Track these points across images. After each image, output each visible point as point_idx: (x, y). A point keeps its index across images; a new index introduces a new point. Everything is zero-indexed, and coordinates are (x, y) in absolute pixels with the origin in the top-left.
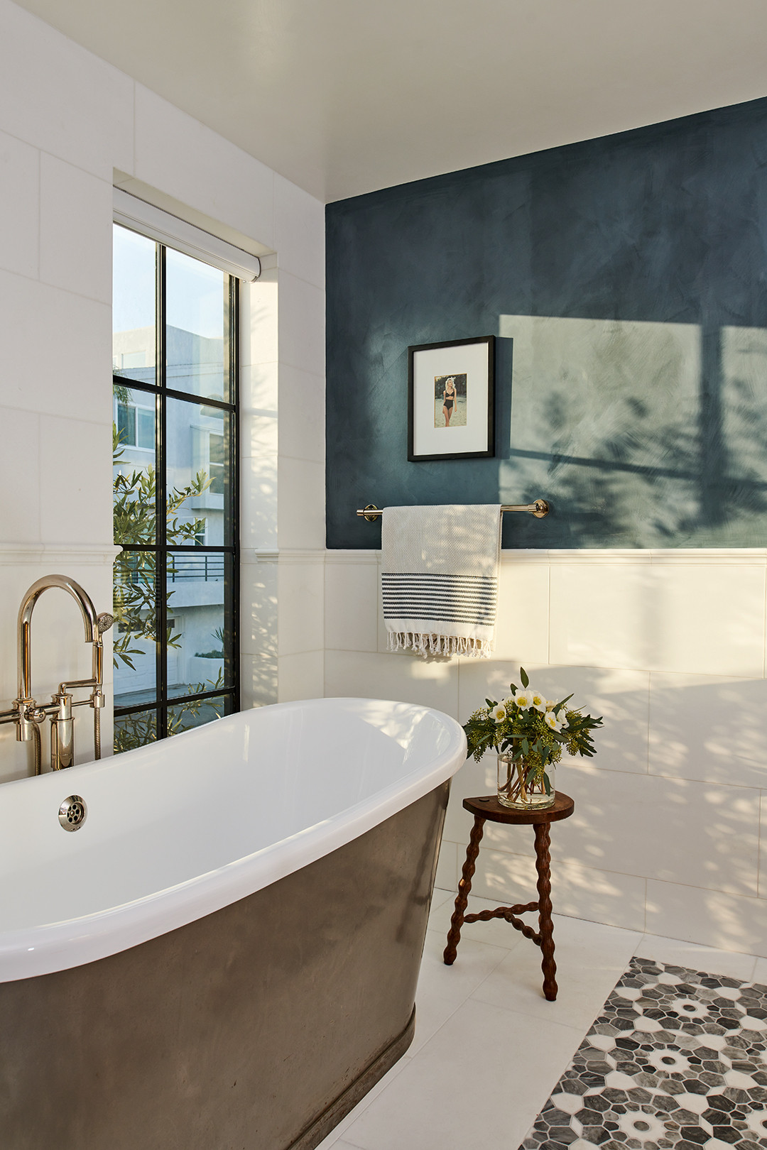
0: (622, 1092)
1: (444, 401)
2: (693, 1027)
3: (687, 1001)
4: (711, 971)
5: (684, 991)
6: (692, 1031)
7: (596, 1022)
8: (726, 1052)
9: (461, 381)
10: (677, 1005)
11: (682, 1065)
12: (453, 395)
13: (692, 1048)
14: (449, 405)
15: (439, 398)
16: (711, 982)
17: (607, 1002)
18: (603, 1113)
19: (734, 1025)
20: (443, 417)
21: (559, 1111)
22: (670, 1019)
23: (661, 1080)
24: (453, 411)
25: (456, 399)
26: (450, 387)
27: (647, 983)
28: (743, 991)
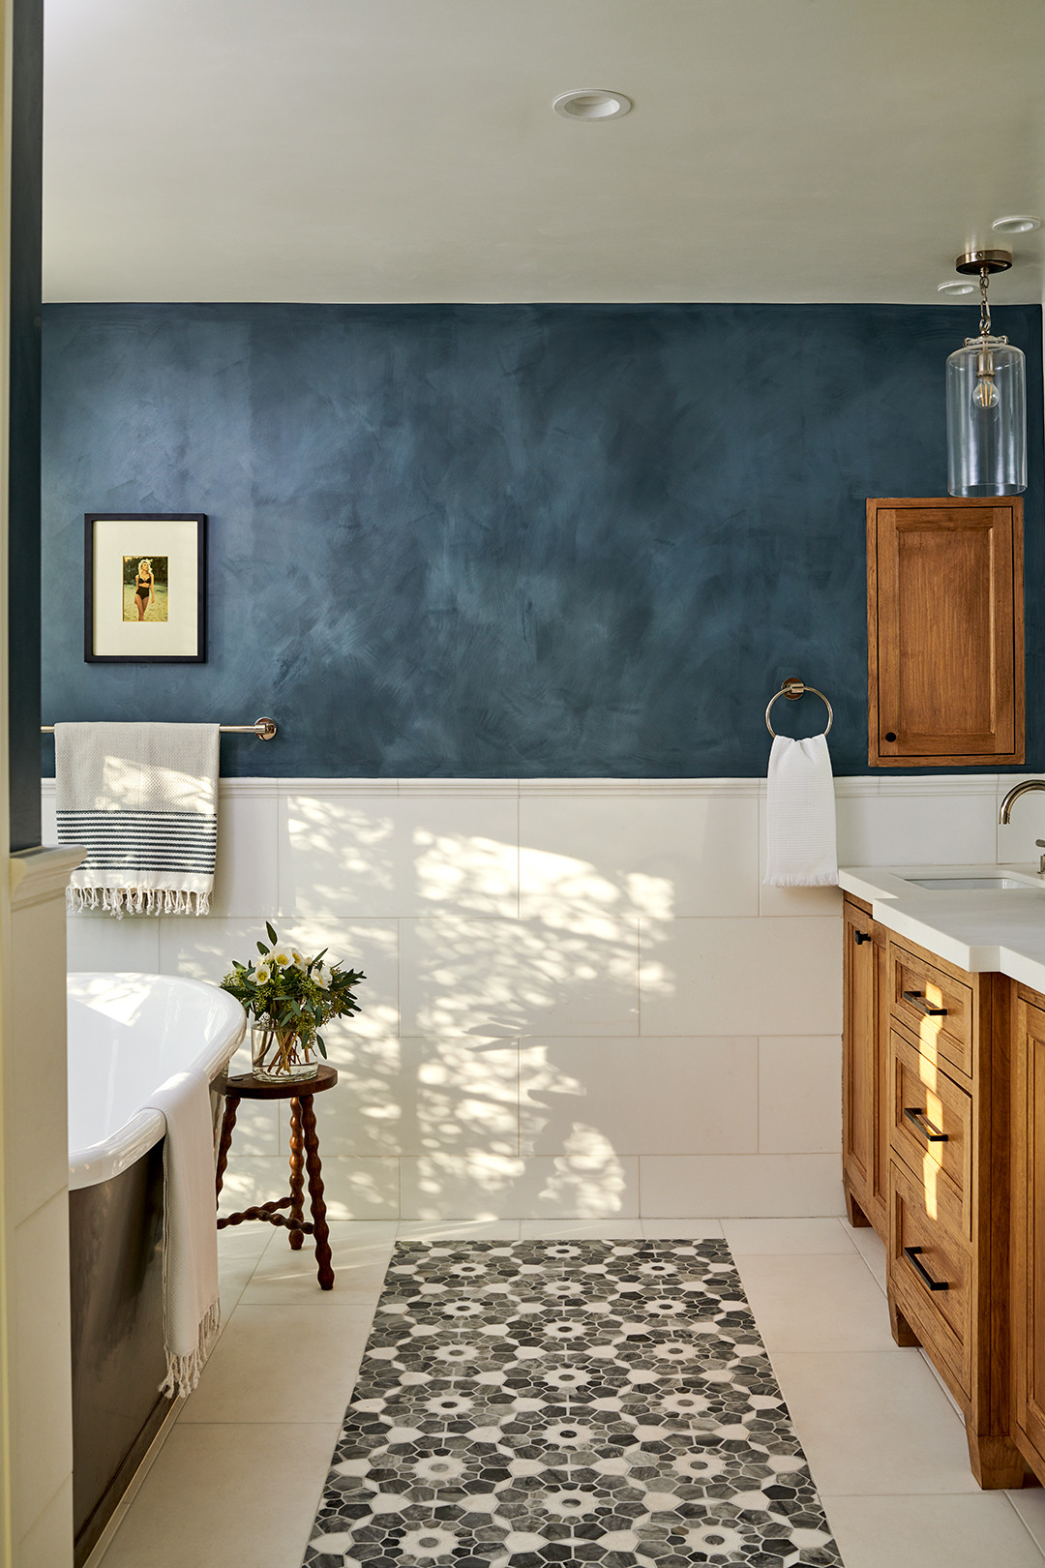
0: (430, 1337)
1: (136, 589)
2: (477, 1281)
3: (465, 1265)
4: (479, 1238)
5: (458, 1258)
6: (477, 1285)
7: (381, 1297)
8: (512, 1293)
9: (160, 566)
10: (456, 1269)
11: (476, 1309)
12: (149, 581)
13: (481, 1296)
14: (143, 593)
15: (129, 583)
16: (483, 1247)
17: (386, 1280)
18: (419, 1353)
19: (515, 1273)
20: (135, 610)
21: (377, 1360)
22: (454, 1280)
23: (462, 1322)
24: (150, 601)
25: (154, 587)
26: (145, 571)
27: (419, 1259)
28: (514, 1248)
